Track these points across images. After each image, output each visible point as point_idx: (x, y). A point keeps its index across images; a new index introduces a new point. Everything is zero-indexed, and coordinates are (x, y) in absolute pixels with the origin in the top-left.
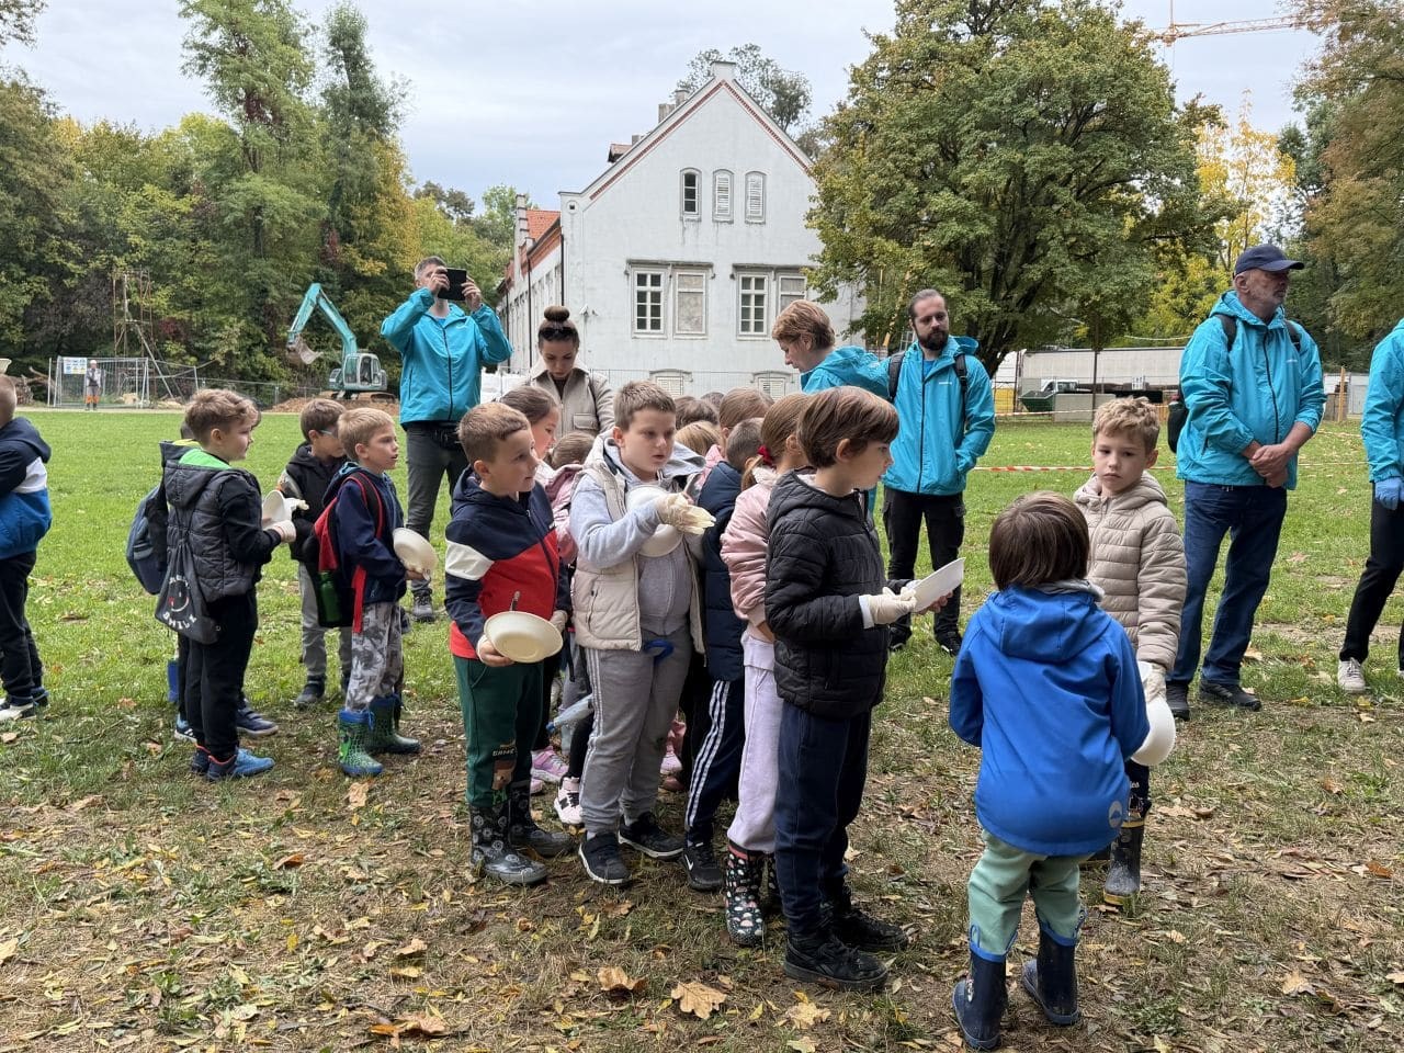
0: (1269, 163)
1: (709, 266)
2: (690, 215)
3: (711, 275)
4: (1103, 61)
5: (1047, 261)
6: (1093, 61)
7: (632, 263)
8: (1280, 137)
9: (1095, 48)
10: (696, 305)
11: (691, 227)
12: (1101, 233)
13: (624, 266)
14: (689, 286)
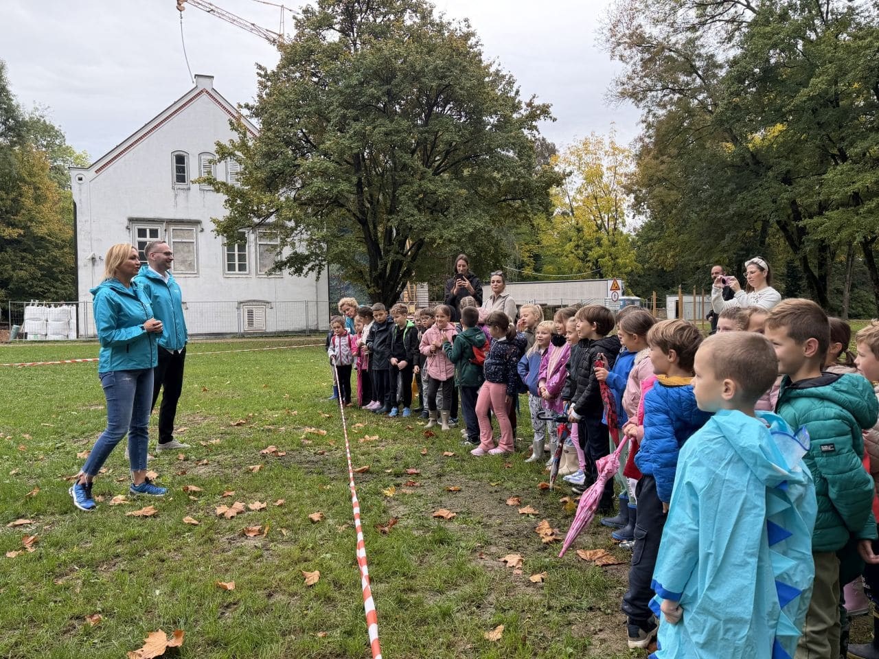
1: (198, 222)
2: (182, 185)
3: (199, 229)
7: (131, 220)
10: (189, 251)
11: (182, 194)
13: (126, 223)
14: (182, 237)
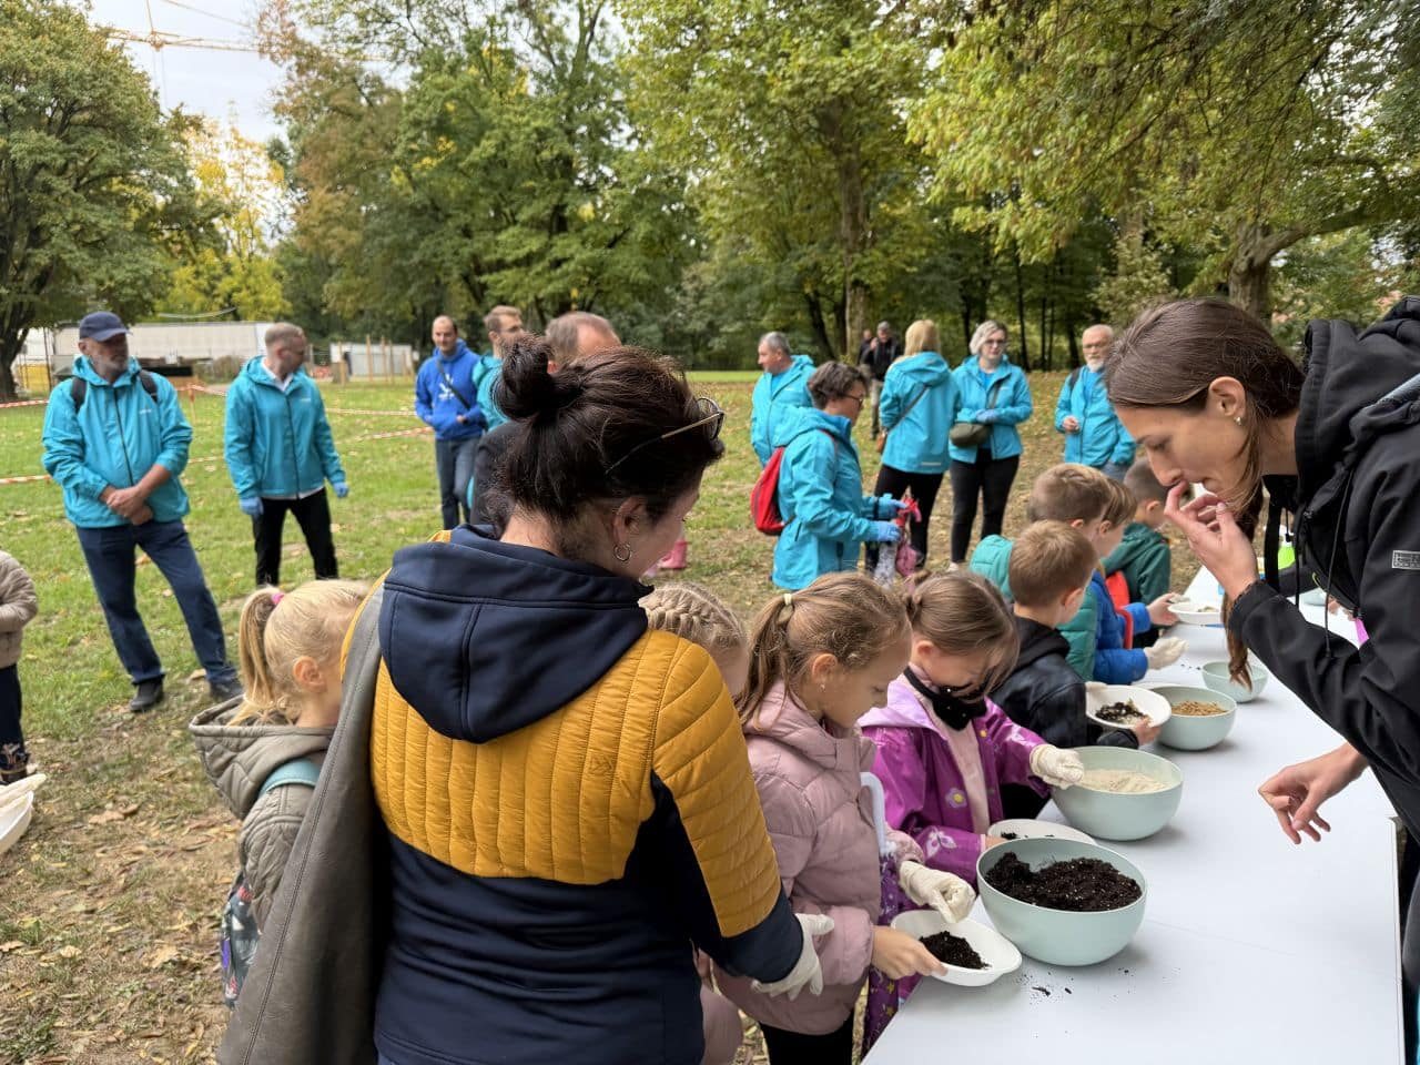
0: (262, 167)
4: (79, 60)
5: (53, 246)
6: (68, 58)
8: (268, 146)
9: (68, 45)
12: (104, 223)
